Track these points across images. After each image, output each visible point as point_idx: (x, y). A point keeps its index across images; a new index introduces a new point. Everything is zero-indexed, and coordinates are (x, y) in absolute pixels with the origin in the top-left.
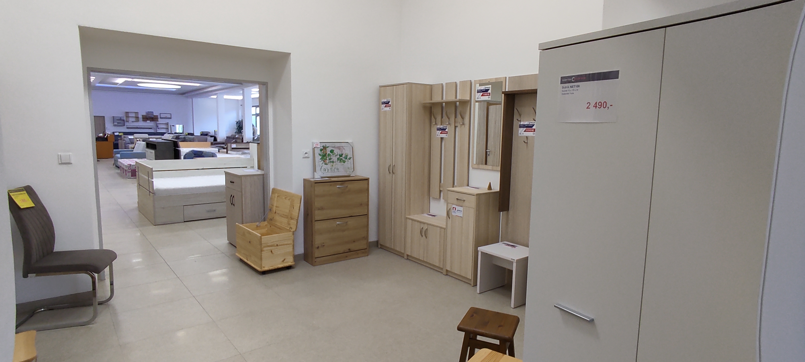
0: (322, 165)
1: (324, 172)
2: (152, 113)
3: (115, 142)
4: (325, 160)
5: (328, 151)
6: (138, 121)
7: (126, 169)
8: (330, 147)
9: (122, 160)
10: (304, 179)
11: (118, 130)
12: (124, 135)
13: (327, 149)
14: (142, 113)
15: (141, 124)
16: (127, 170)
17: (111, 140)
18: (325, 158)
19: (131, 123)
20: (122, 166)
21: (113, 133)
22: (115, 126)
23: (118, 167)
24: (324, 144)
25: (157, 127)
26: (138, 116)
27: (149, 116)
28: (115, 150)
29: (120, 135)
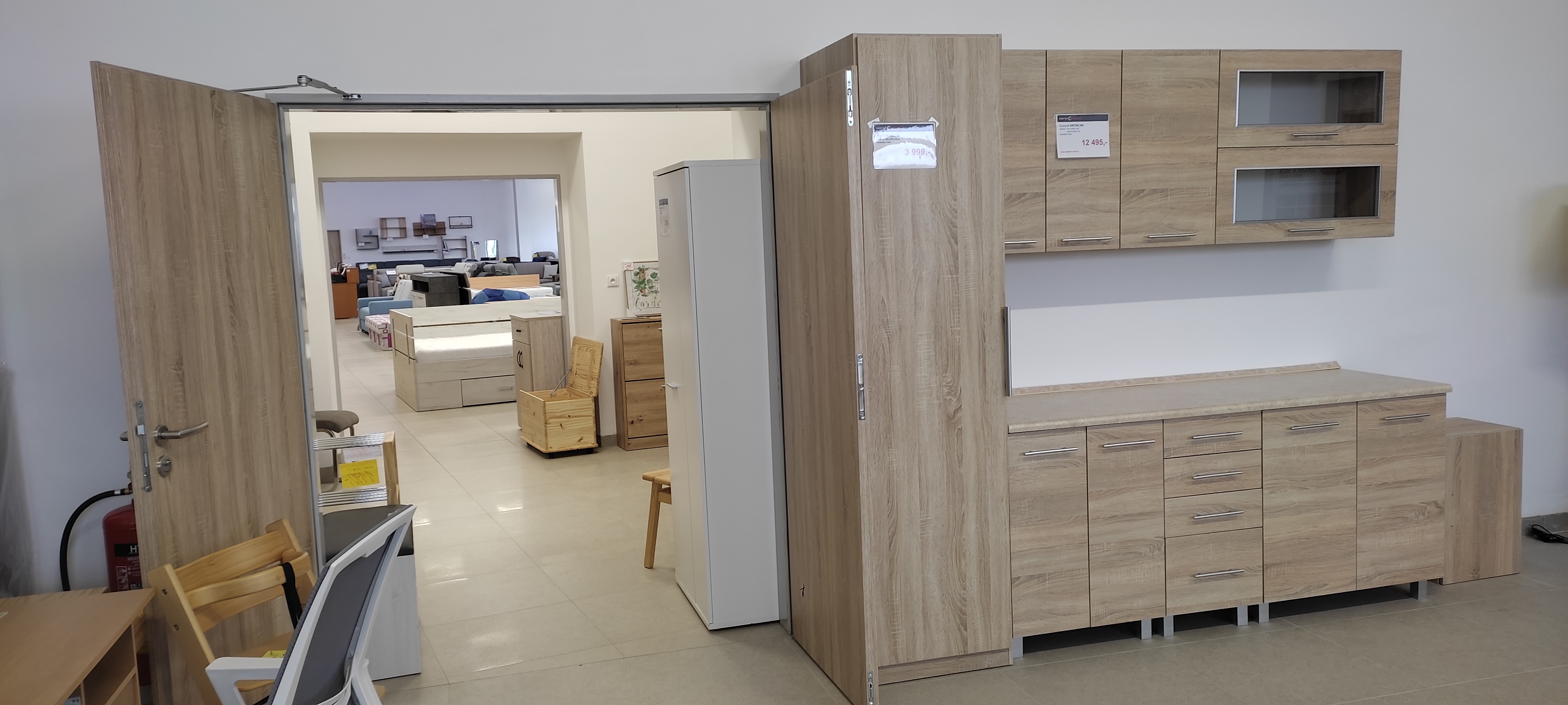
0: (638, 297)
1: (641, 307)
2: (433, 217)
3: (362, 285)
4: (642, 288)
5: (648, 275)
6: (406, 237)
7: (379, 333)
8: (651, 268)
9: (372, 317)
10: (611, 320)
11: (368, 259)
12: (378, 268)
13: (645, 272)
14: (413, 218)
15: (412, 242)
16: (381, 334)
17: (354, 279)
18: (642, 286)
19: (392, 241)
20: (373, 328)
21: (358, 265)
22: (361, 249)
23: (366, 333)
24: (641, 265)
25: (444, 247)
26: (404, 227)
27: (426, 224)
28: (359, 299)
29: (370, 269)
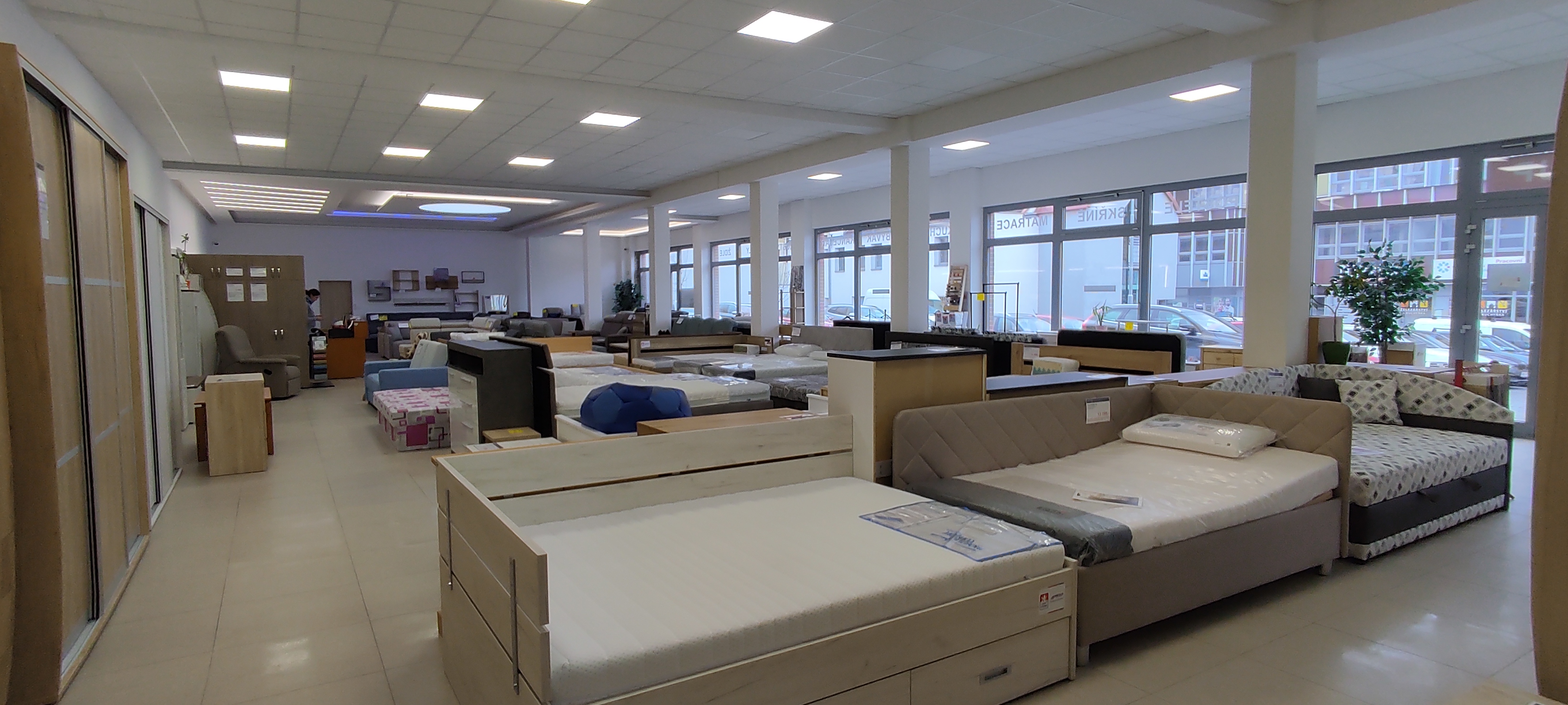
2: (446, 272)
3: (371, 338)
6: (418, 290)
7: (395, 425)
9: (384, 393)
11: (378, 310)
12: (389, 320)
14: (427, 271)
15: (424, 295)
16: (397, 427)
17: (362, 335)
19: (404, 293)
20: (382, 408)
21: (368, 315)
22: (372, 300)
25: (457, 301)
26: (417, 280)
27: (439, 277)
28: (368, 361)
29: (380, 320)
